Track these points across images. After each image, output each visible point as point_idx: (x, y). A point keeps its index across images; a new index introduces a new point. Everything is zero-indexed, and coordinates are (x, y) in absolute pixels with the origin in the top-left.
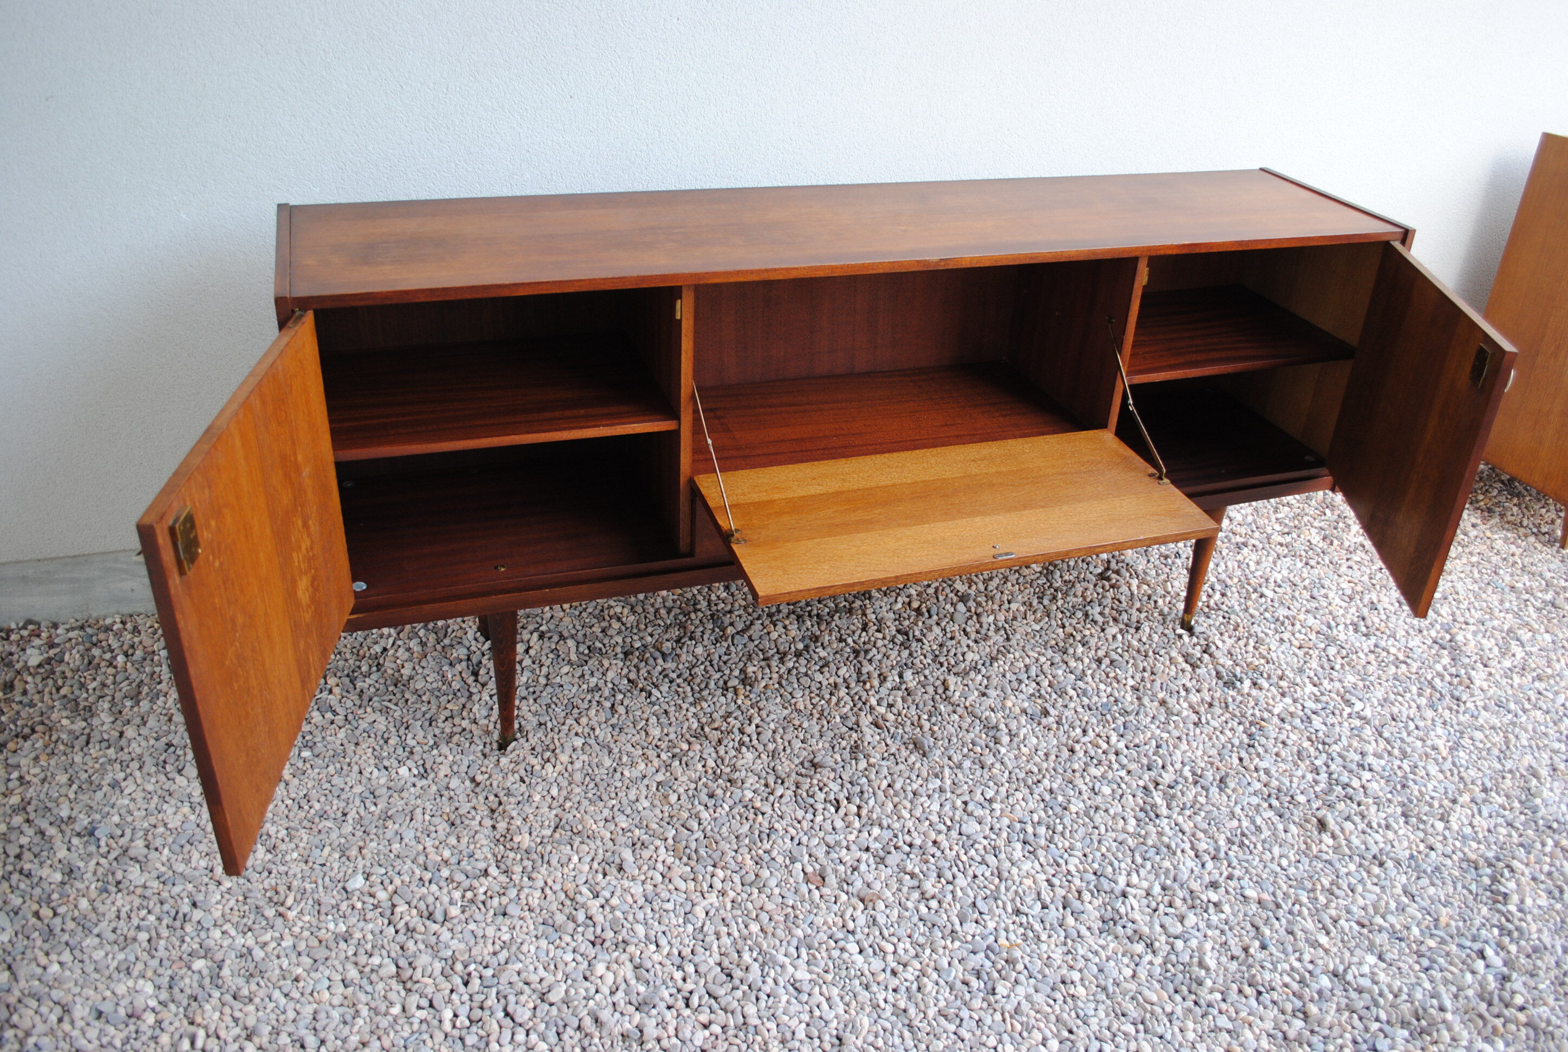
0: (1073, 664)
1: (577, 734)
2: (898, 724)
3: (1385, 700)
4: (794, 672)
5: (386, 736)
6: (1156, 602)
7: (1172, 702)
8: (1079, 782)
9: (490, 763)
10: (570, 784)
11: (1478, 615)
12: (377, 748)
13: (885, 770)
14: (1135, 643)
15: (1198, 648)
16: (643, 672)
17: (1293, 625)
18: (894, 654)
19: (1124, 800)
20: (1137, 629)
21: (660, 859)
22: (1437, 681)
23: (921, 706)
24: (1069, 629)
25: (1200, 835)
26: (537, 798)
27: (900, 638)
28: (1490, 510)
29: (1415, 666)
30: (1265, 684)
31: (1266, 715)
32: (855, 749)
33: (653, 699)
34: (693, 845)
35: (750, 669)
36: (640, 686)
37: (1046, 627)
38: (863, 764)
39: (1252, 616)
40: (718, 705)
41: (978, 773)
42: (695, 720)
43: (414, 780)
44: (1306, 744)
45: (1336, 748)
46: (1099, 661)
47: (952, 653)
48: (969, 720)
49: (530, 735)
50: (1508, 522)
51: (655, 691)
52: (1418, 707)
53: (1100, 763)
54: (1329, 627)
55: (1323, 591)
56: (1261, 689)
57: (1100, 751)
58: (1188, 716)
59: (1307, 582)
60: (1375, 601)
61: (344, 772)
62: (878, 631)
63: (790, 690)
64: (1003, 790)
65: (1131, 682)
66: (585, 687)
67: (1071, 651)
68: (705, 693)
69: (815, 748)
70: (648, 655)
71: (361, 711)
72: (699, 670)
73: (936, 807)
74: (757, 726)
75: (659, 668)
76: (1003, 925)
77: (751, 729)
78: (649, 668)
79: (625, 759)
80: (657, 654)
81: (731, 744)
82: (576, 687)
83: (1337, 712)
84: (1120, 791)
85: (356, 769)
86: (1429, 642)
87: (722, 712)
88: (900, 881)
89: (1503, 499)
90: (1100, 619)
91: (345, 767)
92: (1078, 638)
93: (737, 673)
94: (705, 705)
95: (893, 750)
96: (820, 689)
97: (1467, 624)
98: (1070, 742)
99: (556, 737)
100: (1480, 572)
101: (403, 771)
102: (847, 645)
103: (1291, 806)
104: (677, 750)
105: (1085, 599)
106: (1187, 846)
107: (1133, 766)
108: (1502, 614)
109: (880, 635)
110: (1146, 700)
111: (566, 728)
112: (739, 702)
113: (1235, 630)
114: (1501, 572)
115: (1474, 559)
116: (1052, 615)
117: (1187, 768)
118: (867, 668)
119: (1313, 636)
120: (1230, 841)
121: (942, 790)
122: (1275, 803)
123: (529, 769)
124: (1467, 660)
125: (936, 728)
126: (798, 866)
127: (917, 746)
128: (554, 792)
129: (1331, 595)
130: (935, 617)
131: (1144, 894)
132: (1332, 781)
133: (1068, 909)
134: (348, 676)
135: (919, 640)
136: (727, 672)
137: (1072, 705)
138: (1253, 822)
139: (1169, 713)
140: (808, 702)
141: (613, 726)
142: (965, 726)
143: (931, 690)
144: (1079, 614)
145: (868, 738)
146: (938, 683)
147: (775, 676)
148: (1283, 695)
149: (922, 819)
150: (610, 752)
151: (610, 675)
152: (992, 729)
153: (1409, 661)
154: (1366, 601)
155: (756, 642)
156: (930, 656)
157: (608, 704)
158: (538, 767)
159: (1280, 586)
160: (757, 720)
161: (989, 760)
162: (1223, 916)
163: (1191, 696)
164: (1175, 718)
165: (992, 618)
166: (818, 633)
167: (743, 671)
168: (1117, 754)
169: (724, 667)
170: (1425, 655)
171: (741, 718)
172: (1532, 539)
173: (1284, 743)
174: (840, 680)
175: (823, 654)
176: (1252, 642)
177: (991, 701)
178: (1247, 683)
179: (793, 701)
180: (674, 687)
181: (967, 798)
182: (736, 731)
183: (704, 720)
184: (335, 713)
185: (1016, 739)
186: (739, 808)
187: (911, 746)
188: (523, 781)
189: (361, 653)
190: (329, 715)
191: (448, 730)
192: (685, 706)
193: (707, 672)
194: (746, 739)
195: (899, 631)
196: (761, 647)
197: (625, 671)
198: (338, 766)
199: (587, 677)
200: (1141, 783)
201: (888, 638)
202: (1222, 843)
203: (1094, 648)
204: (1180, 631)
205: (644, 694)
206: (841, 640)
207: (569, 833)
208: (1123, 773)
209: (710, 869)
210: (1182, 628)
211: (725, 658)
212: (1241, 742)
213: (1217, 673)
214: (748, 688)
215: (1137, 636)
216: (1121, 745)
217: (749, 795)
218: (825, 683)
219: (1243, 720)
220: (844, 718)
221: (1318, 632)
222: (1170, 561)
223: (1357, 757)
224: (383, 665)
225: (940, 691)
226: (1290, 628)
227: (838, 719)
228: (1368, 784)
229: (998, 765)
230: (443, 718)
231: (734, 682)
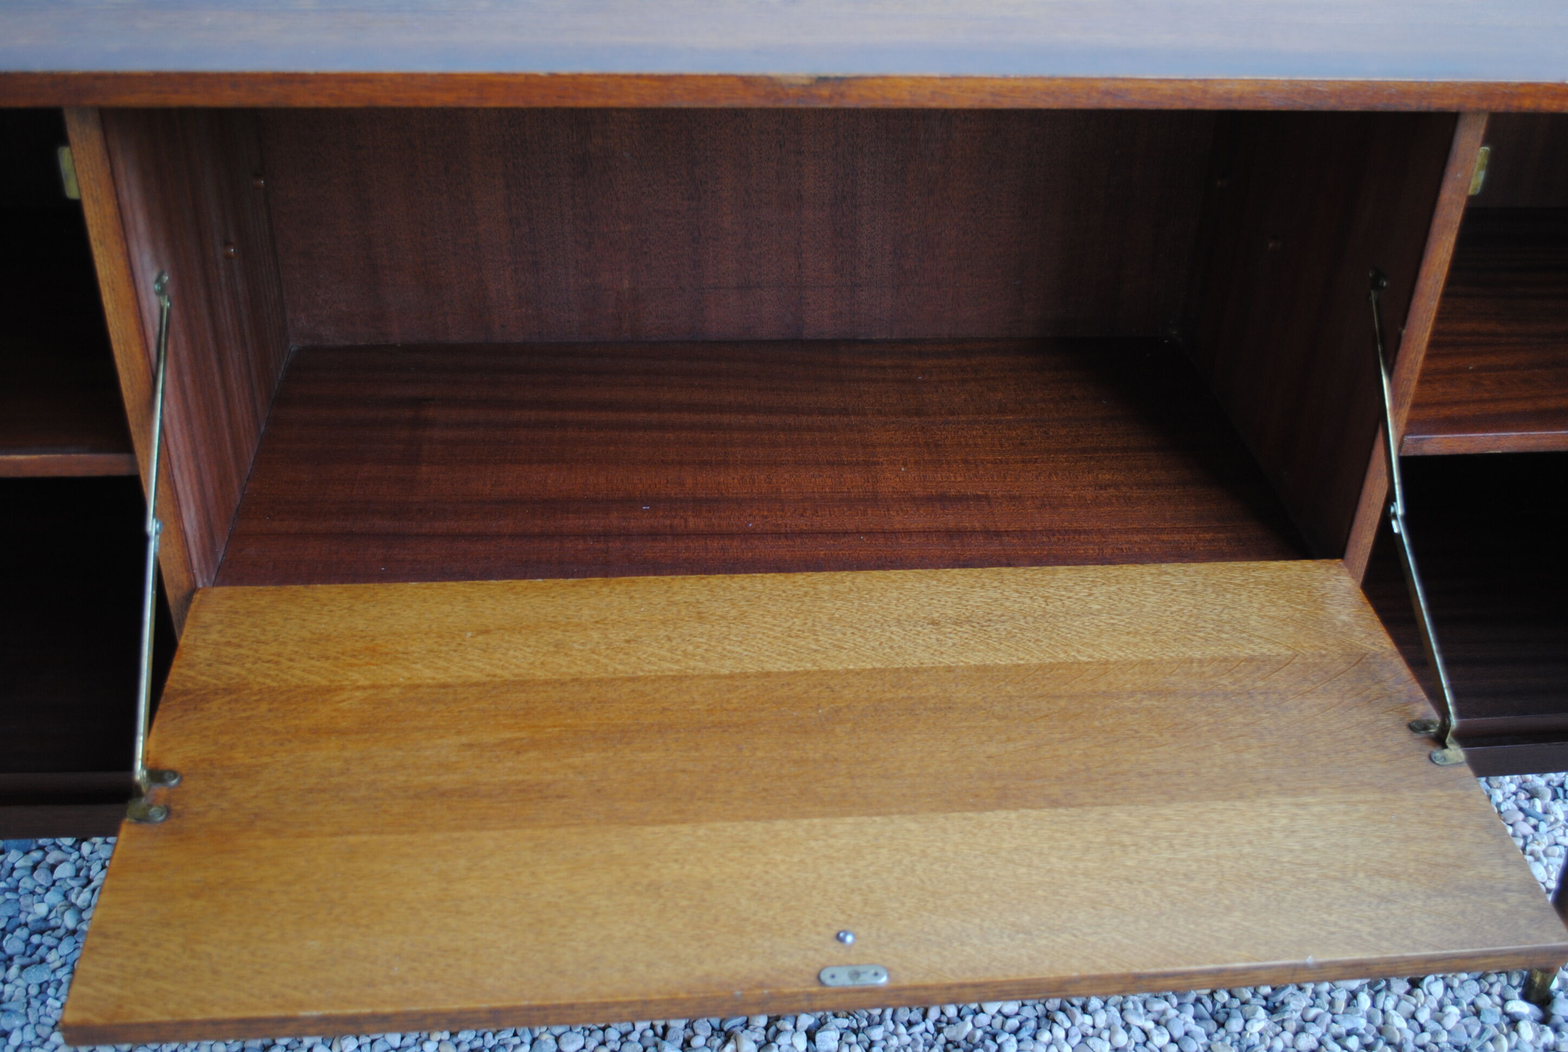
14: (1398, 1021)
203: (1292, 1026)
204: (1519, 1006)
210: (1525, 997)
215: (1407, 1006)
222: (1538, 804)
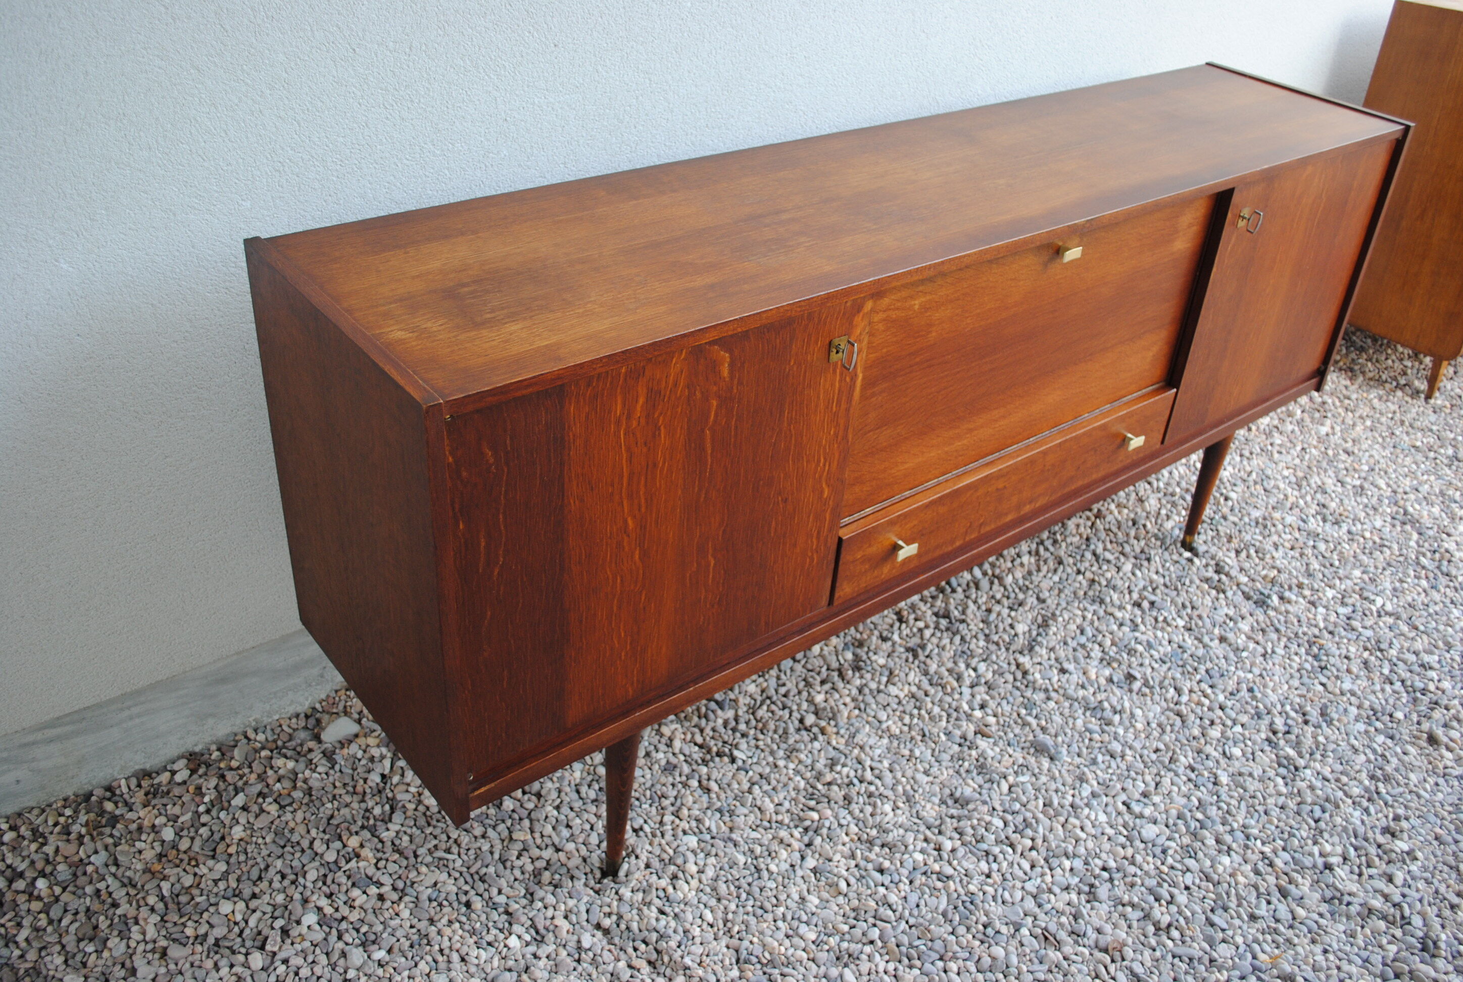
0: (1119, 614)
1: (685, 832)
2: (1004, 727)
3: (1395, 589)
4: (866, 691)
5: (464, 899)
6: (1144, 526)
7: (1230, 636)
8: (1209, 749)
9: (609, 897)
10: (719, 900)
11: (1407, 481)
12: (464, 919)
13: (1030, 787)
15: (1210, 569)
16: (708, 731)
17: (1274, 525)
18: (946, 641)
19: (1258, 759)
20: (1149, 560)
21: (881, 969)
22: (1422, 558)
23: (1011, 699)
24: (1089, 575)
25: (1345, 779)
26: (696, 931)
27: (944, 623)
28: (1352, 370)
29: (1395, 547)
30: (1294, 598)
31: (1316, 631)
32: (981, 768)
33: (740, 763)
34: (905, 940)
35: (819, 698)
36: (715, 749)
37: (1064, 576)
38: (1005, 787)
39: (1235, 524)
40: (816, 752)
41: (1114, 765)
42: (798, 778)
43: (532, 948)
44: (1366, 654)
45: (1393, 652)
46: (1138, 605)
47: (1001, 629)
48: (1067, 704)
49: (638, 851)
50: (1371, 379)
51: (736, 753)
52: (1425, 591)
53: (1212, 723)
54: (1304, 521)
55: (1272, 483)
56: (1289, 602)
57: (1205, 709)
58: (1255, 649)
59: (1254, 475)
60: (1320, 483)
61: (442, 965)
62: (916, 620)
63: (873, 714)
64: (1148, 778)
65: (1181, 623)
66: (656, 767)
67: (1108, 600)
68: (791, 741)
69: (942, 778)
70: (703, 710)
71: (413, 875)
72: (762, 712)
73: (1102, 818)
74: (872, 769)
75: (720, 721)
76: (1250, 937)
77: (869, 775)
78: (711, 724)
79: (758, 850)
80: (713, 705)
81: (861, 800)
82: (648, 771)
83: (1367, 612)
84: (1250, 750)
85: (455, 957)
86: (1389, 519)
87: (823, 761)
88: (1123, 916)
89: (1353, 356)
90: (1108, 556)
91: (440, 958)
92: (1104, 583)
93: (805, 705)
94: (802, 757)
95: (1021, 761)
96: (899, 703)
97: (1406, 493)
98: (1172, 705)
99: (663, 842)
100: (1381, 435)
101: (513, 941)
102: (894, 644)
103: (1395, 725)
104: (808, 823)
105: (1081, 536)
106: (1340, 794)
107: (1244, 718)
108: (1425, 477)
109: (921, 624)
110: (1206, 639)
111: (668, 827)
112: (834, 743)
113: (1229, 541)
114: (1398, 433)
115: (1368, 423)
116: (1065, 562)
117: (1288, 708)
118: (933, 667)
119: (1297, 535)
120: (1372, 777)
121: (1094, 795)
122: (1379, 725)
123: (662, 894)
124: (1431, 533)
125: (1043, 723)
126: (1025, 931)
127: (1039, 749)
128: (709, 916)
129: (1282, 486)
130: (959, 590)
131: (1341, 859)
132: (1411, 690)
133: (1289, 898)
134: (363, 827)
135: (963, 621)
136: (795, 707)
137: (1147, 662)
138: (1374, 751)
139: (1237, 650)
140: (900, 724)
141: (720, 810)
142: (1067, 712)
143: (1010, 678)
144: (1088, 555)
145: (990, 753)
146: (1013, 668)
147: (848, 700)
148: (1313, 603)
149: (1099, 835)
150: (735, 845)
151: (677, 744)
152: (1095, 709)
153: (1386, 543)
154: (1314, 486)
155: (803, 662)
156: (981, 636)
157: (694, 783)
158: (670, 889)
159: (1235, 485)
160: (868, 763)
161: (1117, 747)
162: (1419, 863)
163: (1240, 625)
164: (1244, 654)
165: (1010, 577)
166: (858, 636)
167: (811, 701)
168: (1222, 708)
169: (789, 704)
170: (1394, 534)
171: (850, 764)
172: (1399, 393)
173: (1347, 657)
174: (914, 689)
175: (882, 661)
176: (1252, 551)
177: (1074, 678)
178: (1275, 598)
179: (884, 726)
180: (753, 742)
181: (1123, 797)
182: (855, 781)
183: (808, 775)
184: (379, 884)
185: (1124, 716)
186: (920, 879)
187: (1032, 750)
188: (662, 912)
189: (359, 789)
190: (373, 890)
191: (529, 868)
192: (781, 763)
193: (773, 712)
194: (872, 788)
195: (936, 614)
196: (809, 667)
197: (689, 737)
198: (429, 958)
199: (654, 754)
200: (1263, 736)
201: (932, 625)
202: (1367, 782)
203: (1125, 591)
205: (726, 759)
206: (884, 639)
207: (758, 966)
208: (1238, 728)
209: (940, 964)
211: (783, 690)
212: (1313, 667)
213: (1243, 593)
214: (833, 723)
215: (1153, 569)
216: (1221, 698)
217: (919, 857)
218: (902, 695)
219: (1300, 641)
220: (948, 734)
221: (1299, 530)
223: (1413, 658)
224: (394, 798)
225: (1019, 675)
226: (1273, 529)
227: (943, 737)
228: (1441, 685)
229: (1128, 752)
230: (516, 853)
231: (810, 719)
